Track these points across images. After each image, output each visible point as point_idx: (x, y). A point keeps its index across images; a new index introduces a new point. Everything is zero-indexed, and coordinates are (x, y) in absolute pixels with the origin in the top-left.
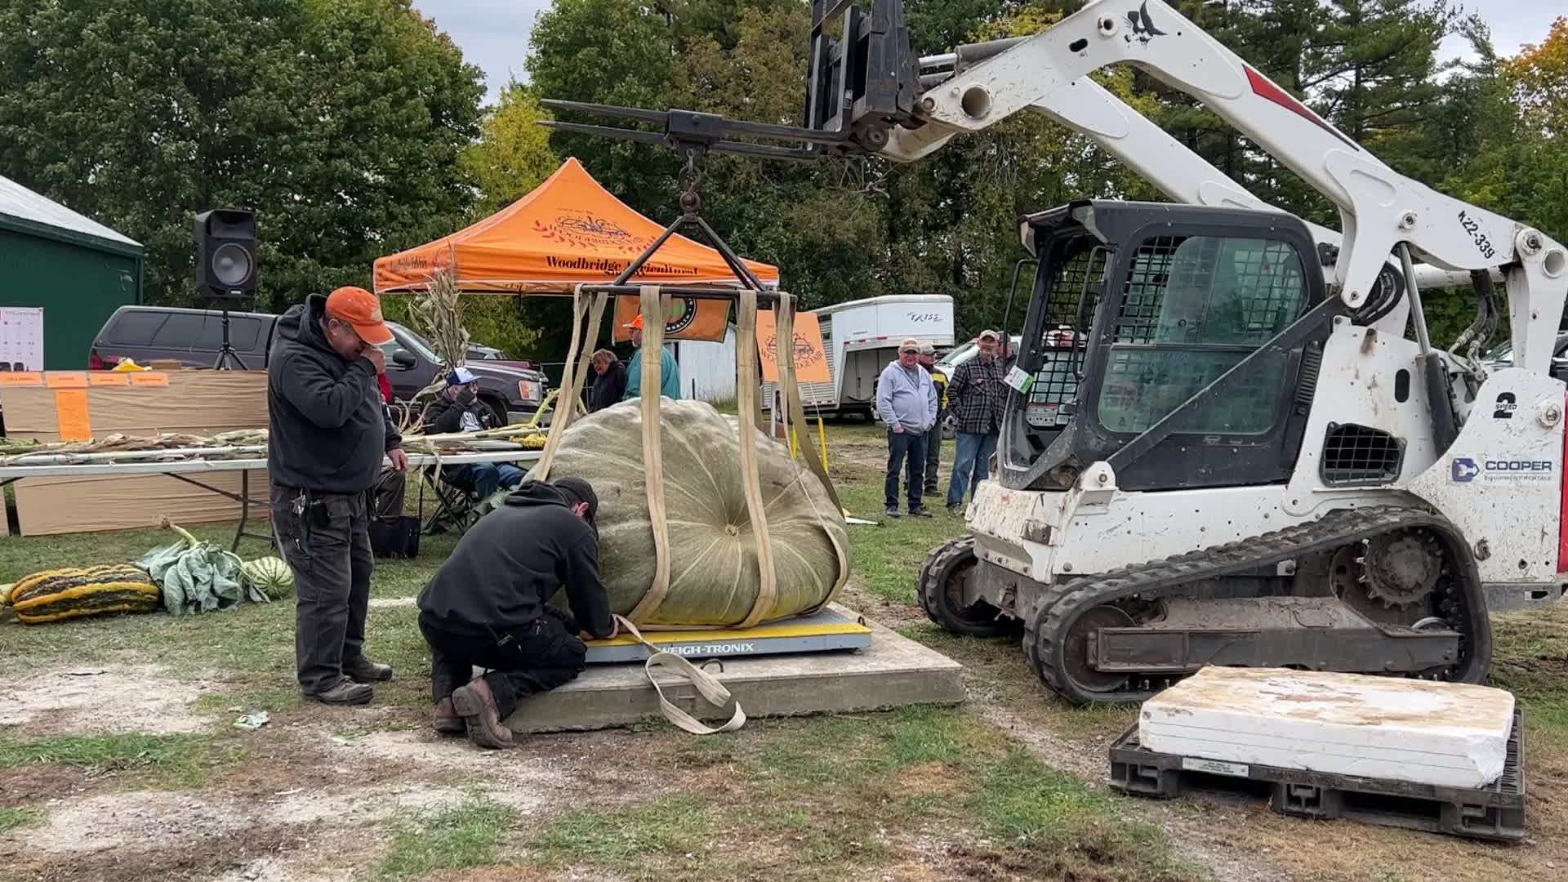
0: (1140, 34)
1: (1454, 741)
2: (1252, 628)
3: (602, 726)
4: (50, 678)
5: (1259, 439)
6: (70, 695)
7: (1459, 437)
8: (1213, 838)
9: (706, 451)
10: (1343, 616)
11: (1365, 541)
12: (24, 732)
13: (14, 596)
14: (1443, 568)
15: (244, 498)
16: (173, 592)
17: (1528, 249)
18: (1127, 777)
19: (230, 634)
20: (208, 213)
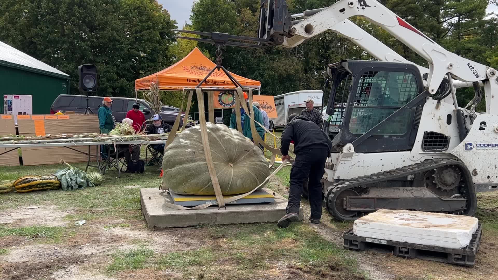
0: (362, 7)
1: (452, 233)
2: (397, 197)
3: (187, 226)
4: (22, 210)
5: (401, 136)
6: (26, 215)
7: (467, 136)
8: (373, 264)
9: (223, 140)
10: (427, 193)
11: (435, 169)
12: (10, 226)
13: (15, 184)
14: (461, 178)
15: (89, 155)
16: (64, 183)
17: (491, 75)
18: (349, 243)
19: (80, 196)
20: (82, 66)
